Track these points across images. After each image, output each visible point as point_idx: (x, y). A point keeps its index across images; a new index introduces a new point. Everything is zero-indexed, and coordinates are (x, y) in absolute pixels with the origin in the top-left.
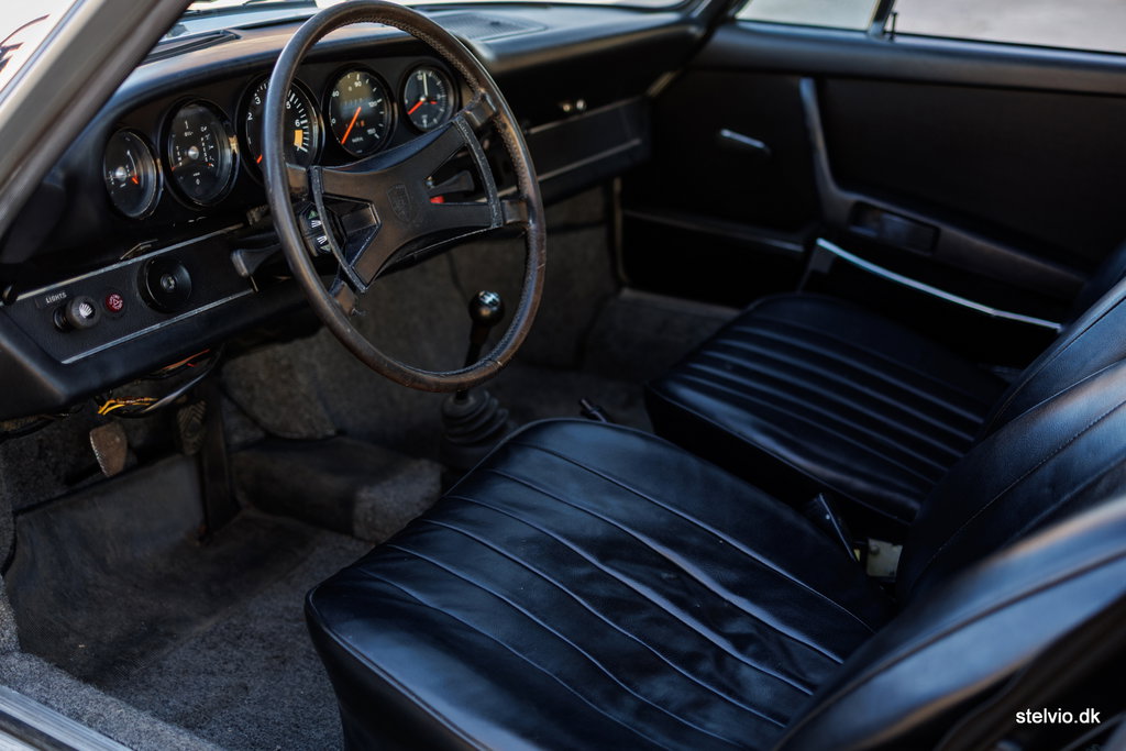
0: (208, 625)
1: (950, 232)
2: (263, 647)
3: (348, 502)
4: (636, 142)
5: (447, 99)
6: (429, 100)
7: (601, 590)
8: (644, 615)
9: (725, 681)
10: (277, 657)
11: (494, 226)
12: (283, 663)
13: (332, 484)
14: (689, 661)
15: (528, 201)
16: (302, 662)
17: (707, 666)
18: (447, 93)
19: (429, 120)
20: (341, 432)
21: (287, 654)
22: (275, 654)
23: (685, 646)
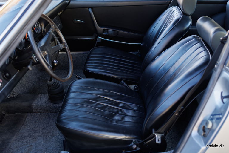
0: (14, 138)
1: (120, 31)
2: (29, 138)
3: (30, 106)
4: (60, 24)
5: (39, 26)
6: (37, 27)
7: (99, 106)
8: (107, 108)
9: (124, 114)
10: (34, 138)
11: (61, 49)
12: (36, 139)
13: (25, 104)
14: (117, 113)
15: (64, 43)
16: (39, 137)
17: (120, 112)
18: (38, 25)
19: (37, 31)
20: (19, 94)
21: (35, 137)
22: (33, 138)
23: (116, 111)
